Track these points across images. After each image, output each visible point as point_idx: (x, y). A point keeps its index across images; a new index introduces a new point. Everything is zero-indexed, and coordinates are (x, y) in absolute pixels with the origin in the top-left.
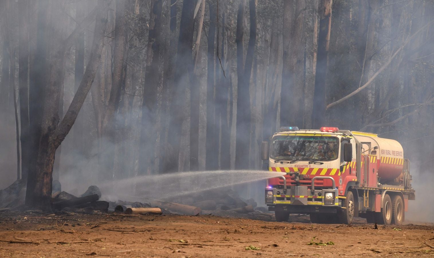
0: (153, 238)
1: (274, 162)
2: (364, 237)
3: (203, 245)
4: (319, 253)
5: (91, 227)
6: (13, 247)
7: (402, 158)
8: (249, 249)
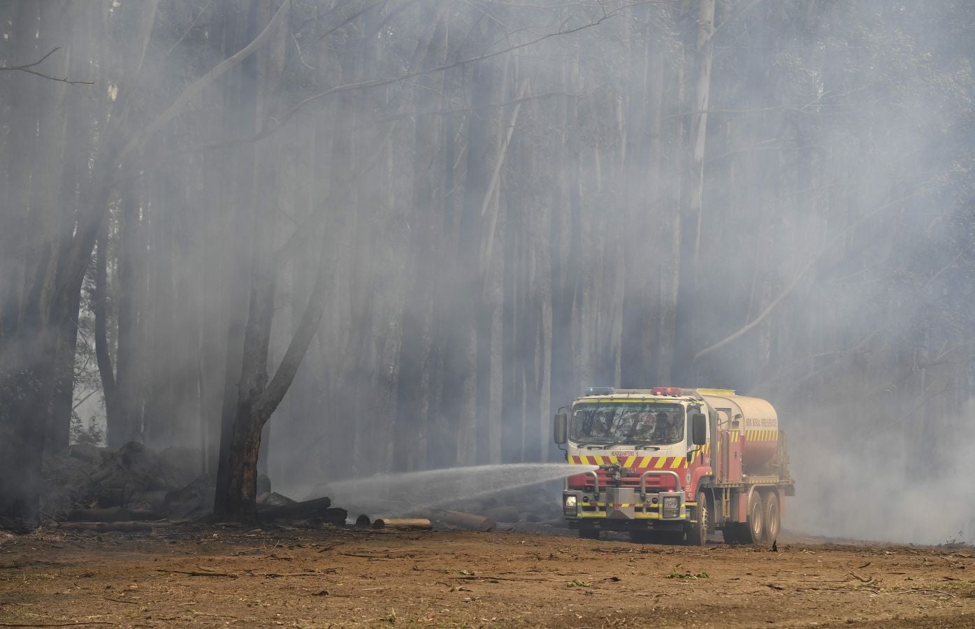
0: (419, 568)
1: (576, 448)
2: (757, 565)
3: (500, 579)
4: (685, 592)
5: (320, 550)
6: (196, 581)
7: (775, 429)
8: (572, 586)
